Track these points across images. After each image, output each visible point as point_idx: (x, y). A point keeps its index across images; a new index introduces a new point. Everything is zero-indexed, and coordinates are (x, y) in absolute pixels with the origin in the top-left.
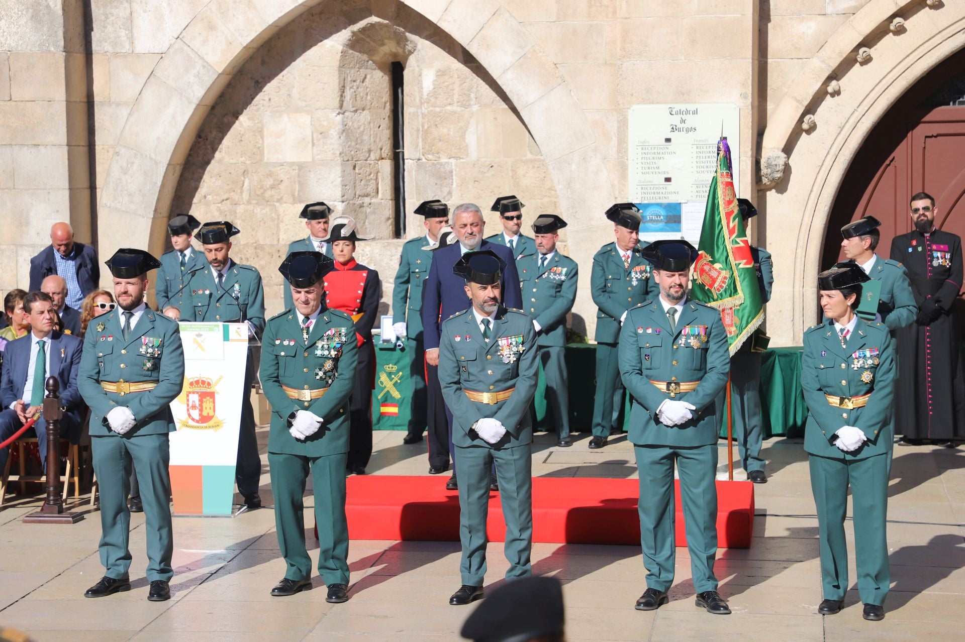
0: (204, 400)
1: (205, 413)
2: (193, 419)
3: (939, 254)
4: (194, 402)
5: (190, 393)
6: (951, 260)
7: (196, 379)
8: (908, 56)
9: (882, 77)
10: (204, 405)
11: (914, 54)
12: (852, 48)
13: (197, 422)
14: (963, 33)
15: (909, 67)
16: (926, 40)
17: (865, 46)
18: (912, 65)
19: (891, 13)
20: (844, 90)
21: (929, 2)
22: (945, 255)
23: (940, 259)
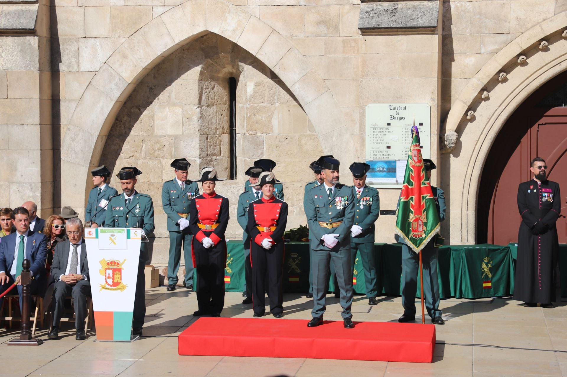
0: (115, 273)
1: (115, 281)
2: (109, 285)
3: (546, 194)
4: (109, 274)
5: (107, 269)
6: (553, 198)
7: (111, 261)
8: (527, 78)
9: (513, 90)
10: (115, 276)
11: (532, 77)
12: (496, 73)
13: (111, 286)
14: (560, 65)
15: (529, 84)
16: (538, 68)
17: (503, 72)
18: (530, 83)
19: (518, 53)
20: (491, 97)
21: (540, 47)
22: (550, 195)
23: (547, 197)
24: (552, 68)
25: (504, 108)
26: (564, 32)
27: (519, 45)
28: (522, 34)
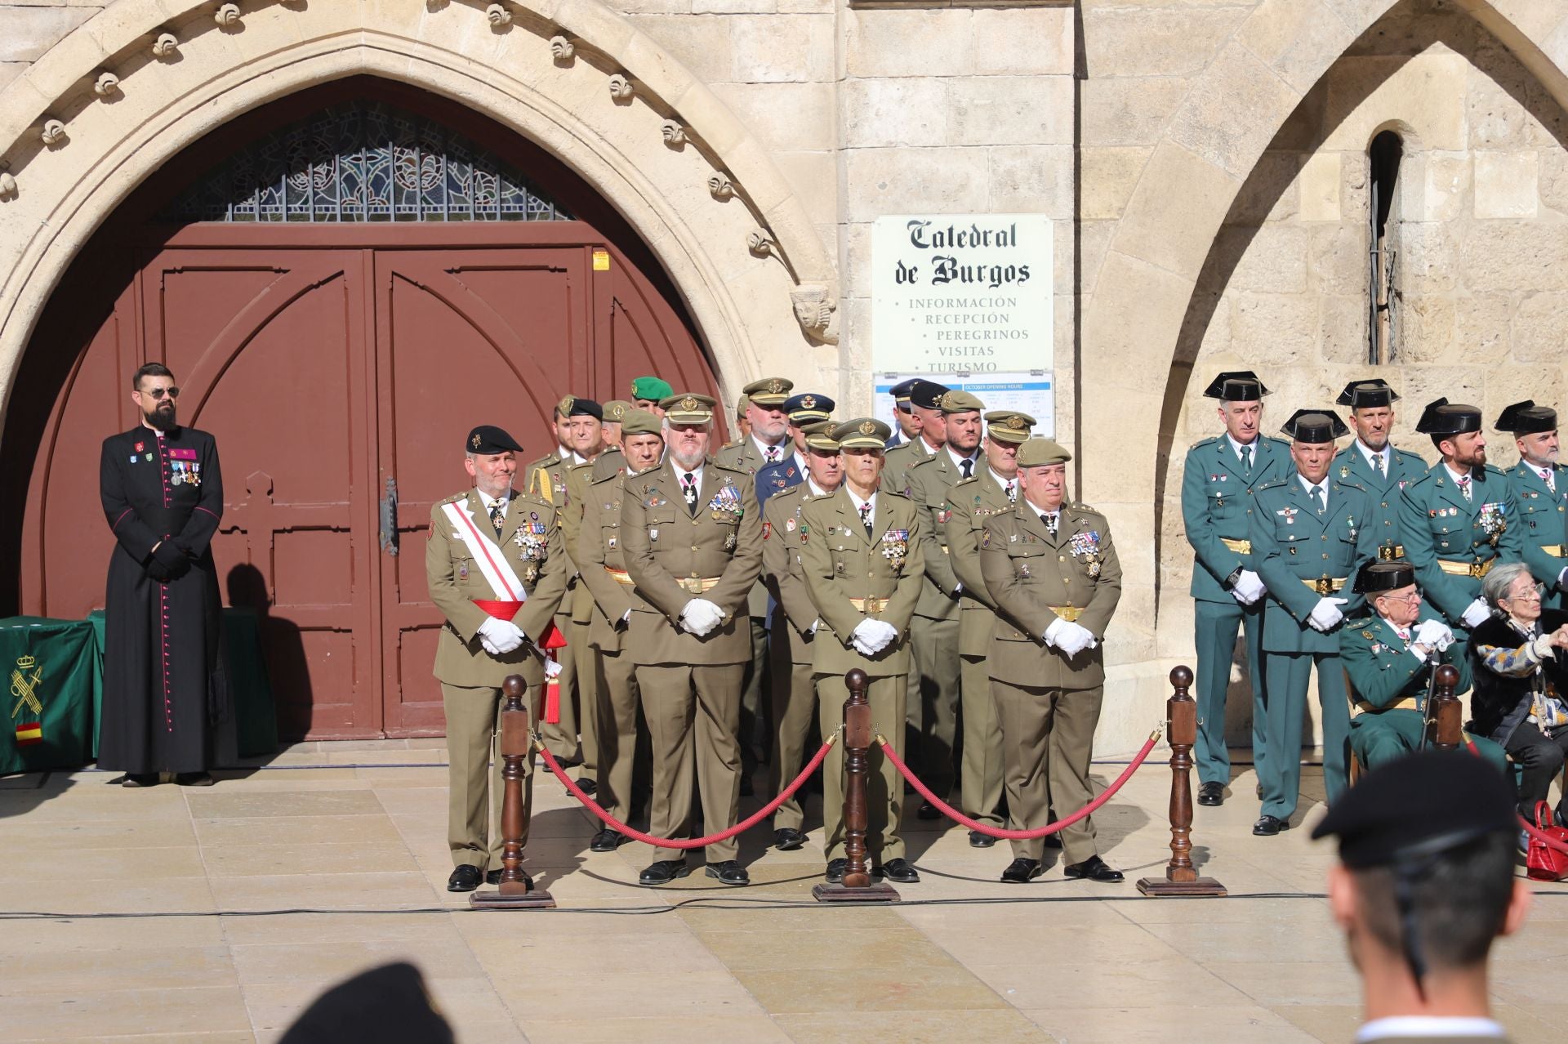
3: (181, 465)
6: (201, 474)
8: (127, 137)
9: (86, 171)
11: (137, 133)
12: (33, 120)
14: (215, 103)
15: (130, 156)
16: (155, 111)
17: (55, 118)
18: (134, 152)
19: (94, 64)
20: (24, 190)
21: (156, 50)
22: (191, 467)
23: (183, 472)
24: (192, 110)
25: (63, 222)
26: (219, 9)
27: (96, 41)
28: (104, 11)
